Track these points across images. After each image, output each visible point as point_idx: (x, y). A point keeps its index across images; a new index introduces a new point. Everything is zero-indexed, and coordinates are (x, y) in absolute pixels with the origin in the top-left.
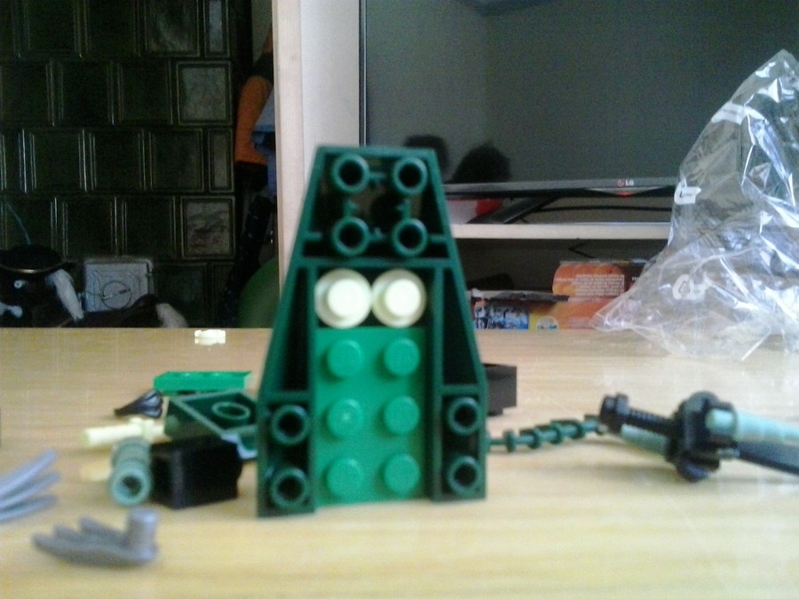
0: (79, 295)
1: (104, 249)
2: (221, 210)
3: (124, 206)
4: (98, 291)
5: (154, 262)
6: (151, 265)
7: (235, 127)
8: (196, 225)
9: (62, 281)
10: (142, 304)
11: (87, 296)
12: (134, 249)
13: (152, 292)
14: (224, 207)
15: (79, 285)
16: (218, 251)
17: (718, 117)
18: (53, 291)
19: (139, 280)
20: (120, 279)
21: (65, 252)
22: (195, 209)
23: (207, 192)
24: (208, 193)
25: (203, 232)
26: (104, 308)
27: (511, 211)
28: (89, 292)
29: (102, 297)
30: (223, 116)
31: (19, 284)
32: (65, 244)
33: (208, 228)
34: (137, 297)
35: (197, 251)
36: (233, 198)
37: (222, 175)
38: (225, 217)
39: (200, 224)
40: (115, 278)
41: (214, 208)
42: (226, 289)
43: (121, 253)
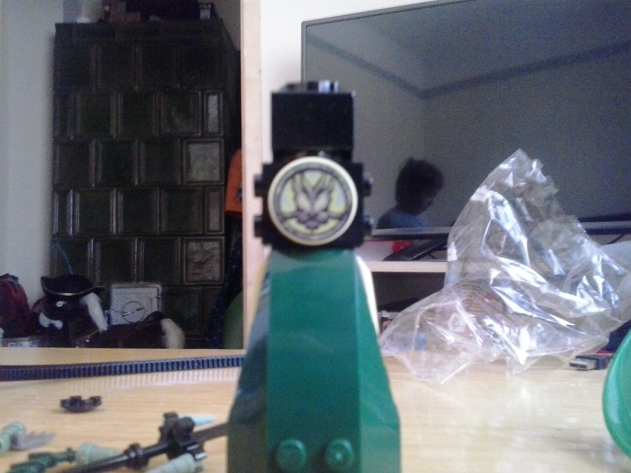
0: (106, 312)
1: (126, 277)
2: (214, 247)
3: (142, 244)
4: (120, 309)
5: (163, 286)
6: (160, 289)
7: (226, 185)
8: (194, 259)
9: (92, 303)
10: (151, 319)
11: (112, 313)
12: (149, 277)
13: (160, 310)
14: (216, 245)
15: (106, 305)
16: (210, 278)
17: (474, 198)
18: (85, 309)
19: (151, 300)
20: (137, 300)
21: (98, 280)
22: (194, 246)
23: (203, 234)
24: (205, 235)
25: (201, 264)
26: (123, 322)
27: (422, 248)
28: (114, 310)
29: (123, 314)
30: (217, 178)
31: (60, 304)
32: (98, 274)
33: (204, 260)
34: (149, 313)
35: (196, 278)
36: (223, 238)
37: (215, 222)
38: (217, 252)
39: (197, 258)
40: (132, 300)
41: (209, 246)
42: (215, 307)
43: (138, 280)
